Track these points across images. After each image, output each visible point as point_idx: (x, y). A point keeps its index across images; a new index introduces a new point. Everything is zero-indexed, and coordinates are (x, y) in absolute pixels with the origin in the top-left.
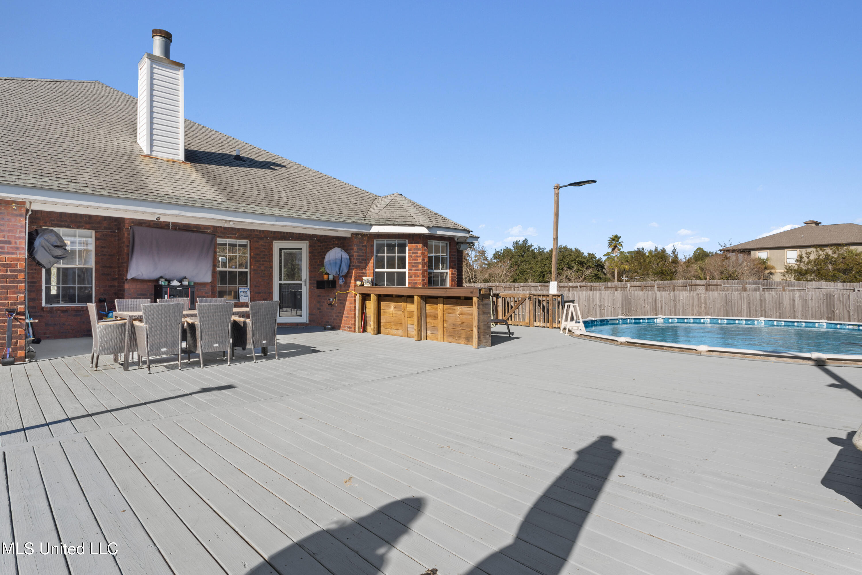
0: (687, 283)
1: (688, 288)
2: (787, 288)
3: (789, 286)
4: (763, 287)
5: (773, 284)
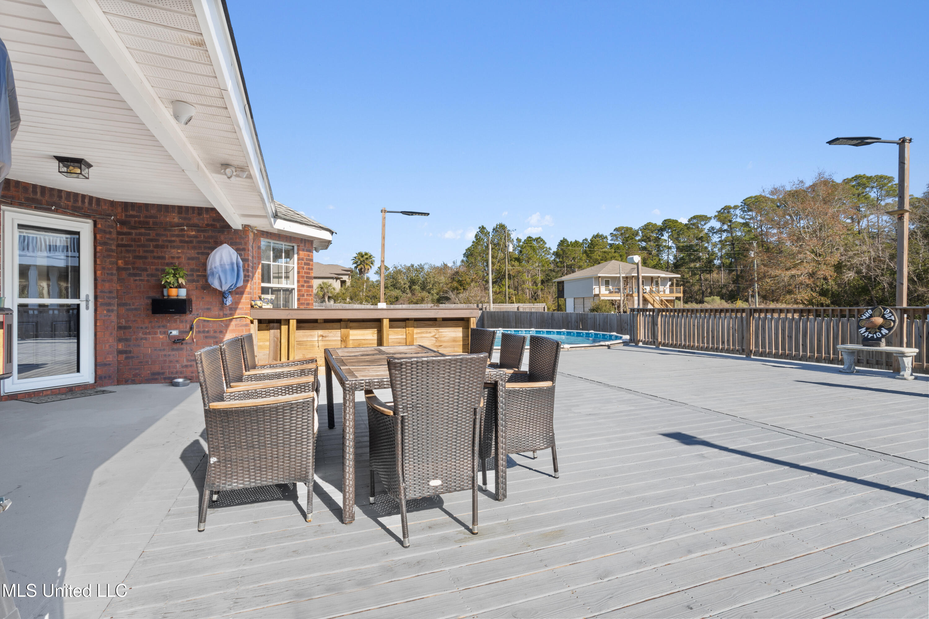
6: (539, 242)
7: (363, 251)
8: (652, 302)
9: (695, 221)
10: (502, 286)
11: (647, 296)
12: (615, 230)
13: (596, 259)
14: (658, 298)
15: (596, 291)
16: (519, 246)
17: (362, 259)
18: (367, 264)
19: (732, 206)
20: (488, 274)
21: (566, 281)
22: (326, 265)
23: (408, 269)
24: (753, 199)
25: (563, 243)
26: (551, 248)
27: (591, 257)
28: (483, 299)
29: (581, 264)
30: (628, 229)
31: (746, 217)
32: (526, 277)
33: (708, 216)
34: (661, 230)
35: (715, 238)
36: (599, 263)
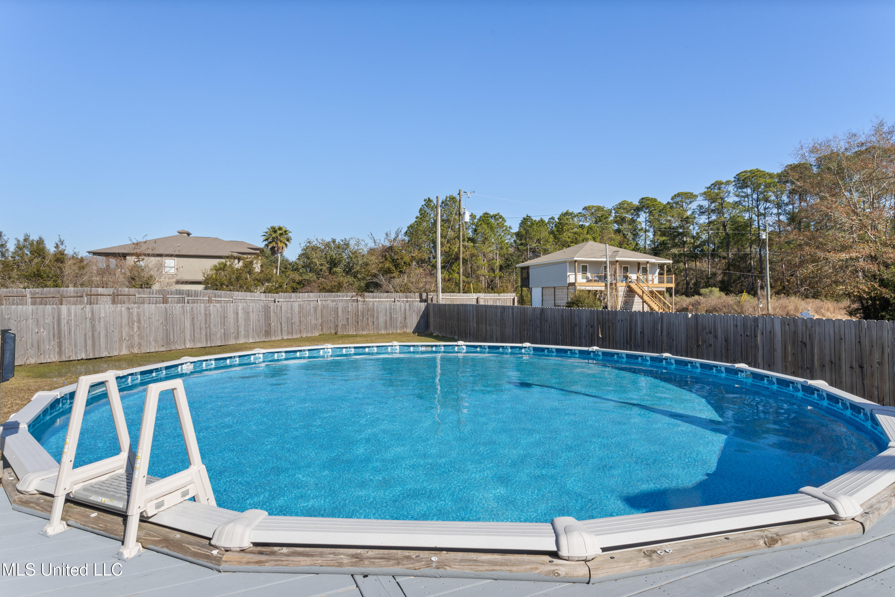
0: (84, 292)
1: (86, 298)
2: (214, 299)
3: (215, 297)
4: (188, 298)
5: (199, 294)
6: (498, 219)
7: (276, 225)
8: (641, 294)
9: (678, 199)
10: (452, 272)
11: (633, 286)
12: (583, 209)
13: (566, 241)
14: (646, 288)
15: (571, 279)
16: (473, 224)
17: (274, 235)
18: (281, 241)
19: (724, 181)
20: (435, 257)
21: (532, 266)
22: (227, 241)
23: (328, 245)
24: (749, 174)
25: (526, 222)
26: (512, 227)
27: (558, 239)
28: (428, 287)
29: (548, 246)
30: (599, 209)
31: (741, 194)
32: (482, 261)
33: (694, 194)
34: (638, 210)
35: (703, 220)
36: (569, 246)
